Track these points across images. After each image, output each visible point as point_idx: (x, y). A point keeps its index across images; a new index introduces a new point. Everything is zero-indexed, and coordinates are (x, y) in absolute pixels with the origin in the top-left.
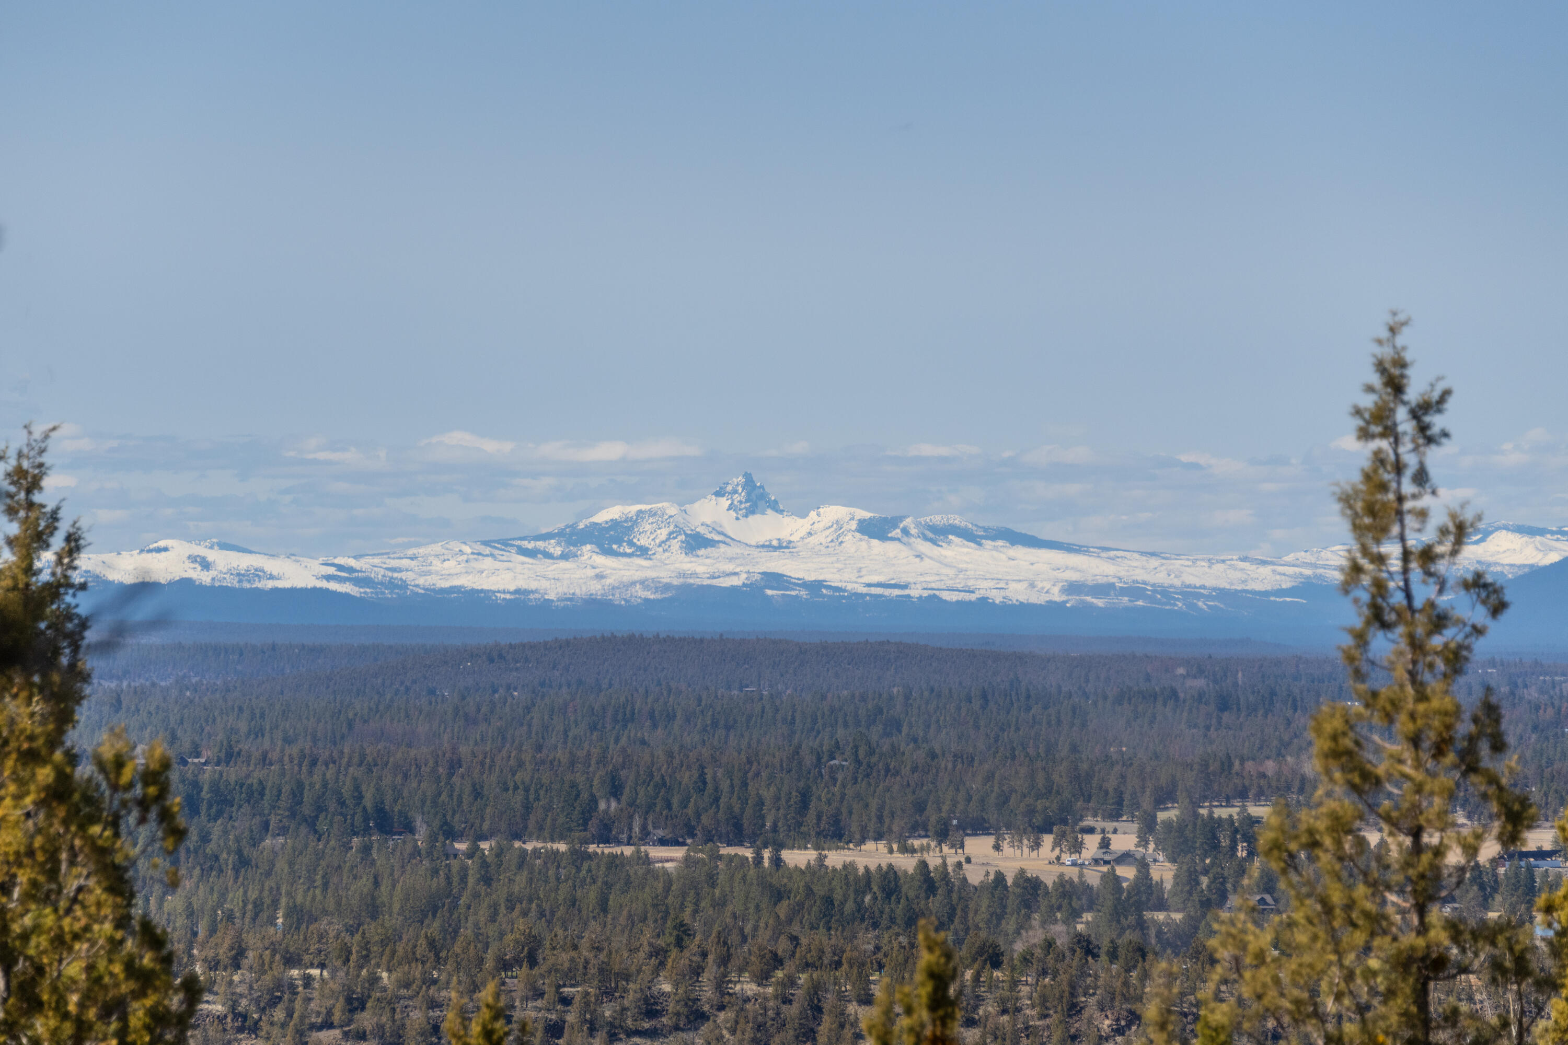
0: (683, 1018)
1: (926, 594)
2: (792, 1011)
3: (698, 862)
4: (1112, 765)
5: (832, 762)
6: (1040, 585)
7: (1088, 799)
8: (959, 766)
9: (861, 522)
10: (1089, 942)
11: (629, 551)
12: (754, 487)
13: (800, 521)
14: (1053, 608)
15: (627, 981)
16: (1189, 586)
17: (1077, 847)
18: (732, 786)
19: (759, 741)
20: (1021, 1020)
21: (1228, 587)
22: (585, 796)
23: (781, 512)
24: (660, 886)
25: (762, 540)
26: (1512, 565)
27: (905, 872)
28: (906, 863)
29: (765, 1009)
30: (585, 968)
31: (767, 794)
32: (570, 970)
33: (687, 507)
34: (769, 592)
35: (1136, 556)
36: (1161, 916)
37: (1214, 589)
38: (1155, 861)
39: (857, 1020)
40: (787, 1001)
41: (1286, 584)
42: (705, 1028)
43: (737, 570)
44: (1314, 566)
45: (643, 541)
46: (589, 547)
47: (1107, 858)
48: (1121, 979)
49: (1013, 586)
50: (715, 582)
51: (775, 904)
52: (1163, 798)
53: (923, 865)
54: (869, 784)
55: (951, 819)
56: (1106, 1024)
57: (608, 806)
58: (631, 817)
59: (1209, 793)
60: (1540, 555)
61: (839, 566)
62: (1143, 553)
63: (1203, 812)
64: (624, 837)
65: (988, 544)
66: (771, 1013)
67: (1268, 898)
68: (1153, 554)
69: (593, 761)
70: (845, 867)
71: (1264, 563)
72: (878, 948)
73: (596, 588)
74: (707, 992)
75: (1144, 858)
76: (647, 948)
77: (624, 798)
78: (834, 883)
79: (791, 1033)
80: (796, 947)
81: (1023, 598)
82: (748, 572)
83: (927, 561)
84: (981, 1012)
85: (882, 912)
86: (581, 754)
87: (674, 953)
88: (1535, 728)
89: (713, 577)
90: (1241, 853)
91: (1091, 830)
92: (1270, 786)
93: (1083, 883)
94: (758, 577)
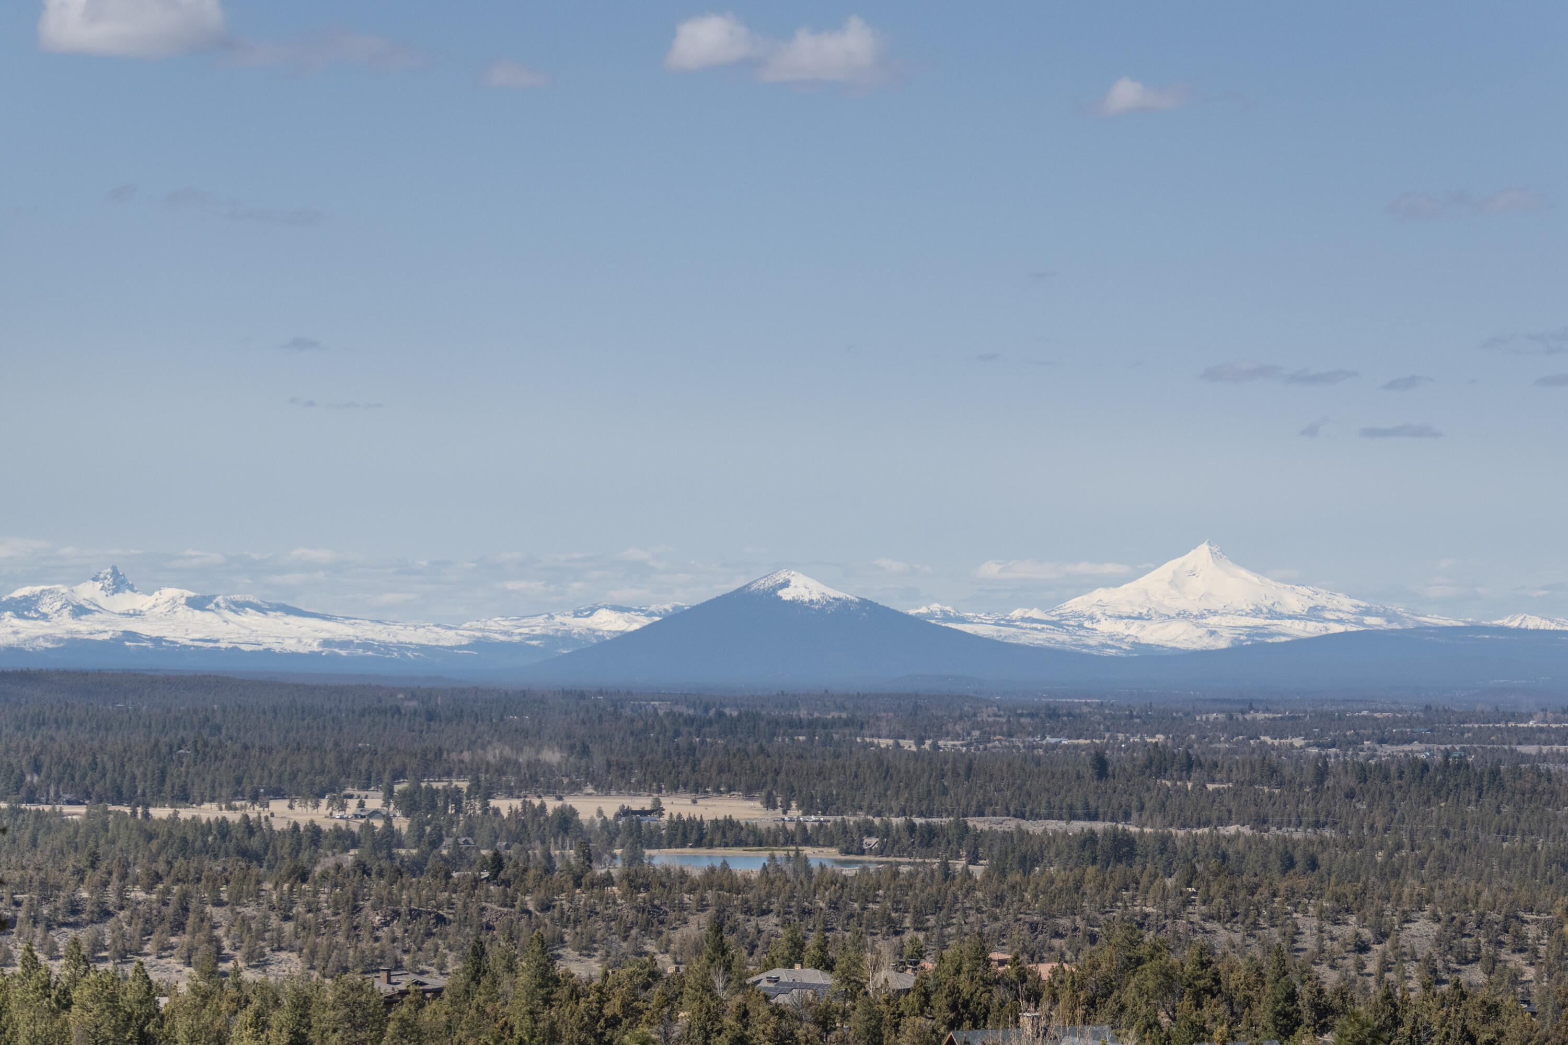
0: (96, 915)
1: (230, 646)
2: (169, 911)
3: (95, 815)
4: (364, 755)
5: (181, 751)
6: (305, 641)
7: (349, 777)
8: (264, 755)
9: (188, 599)
10: (365, 866)
11: (35, 616)
12: (118, 575)
13: (148, 598)
14: (313, 655)
15: (59, 890)
16: (402, 643)
17: (343, 807)
18: (114, 766)
19: (128, 738)
20: (321, 916)
21: (426, 643)
22: (17, 772)
23: (135, 592)
24: (71, 830)
25: (123, 609)
26: (609, 631)
27: (233, 822)
28: (234, 817)
29: (151, 909)
30: (30, 881)
31: (138, 772)
32: (20, 882)
33: (74, 587)
34: (127, 644)
35: (368, 622)
36: (403, 852)
37: (418, 645)
38: (394, 816)
39: (212, 916)
40: (165, 904)
41: (465, 642)
42: (112, 921)
43: (107, 629)
44: (483, 630)
45: (44, 610)
46: (9, 613)
47: (363, 814)
48: (387, 890)
49: (287, 641)
50: (92, 637)
51: (149, 842)
52: (398, 776)
53: (246, 817)
54: (205, 766)
55: (260, 788)
56: (377, 919)
57: (32, 779)
58: (48, 786)
59: (426, 771)
60: (627, 625)
61: (174, 627)
62: (372, 621)
63: (423, 785)
64: (44, 799)
65: (272, 614)
66: (154, 912)
67: (470, 840)
68: (379, 622)
69: (21, 750)
70: (194, 818)
71: (450, 628)
72: (225, 869)
73: (13, 640)
74: (111, 897)
75: (388, 814)
76: (71, 869)
77: (43, 774)
78: (187, 829)
79: (168, 925)
80: (171, 868)
81: (293, 649)
82: (114, 631)
83: (231, 625)
84: (294, 911)
85: (220, 847)
86: (13, 745)
87: (89, 872)
88: (632, 733)
89: (91, 633)
90: (451, 811)
91: (351, 797)
92: (466, 768)
93: (348, 830)
94: (120, 634)
